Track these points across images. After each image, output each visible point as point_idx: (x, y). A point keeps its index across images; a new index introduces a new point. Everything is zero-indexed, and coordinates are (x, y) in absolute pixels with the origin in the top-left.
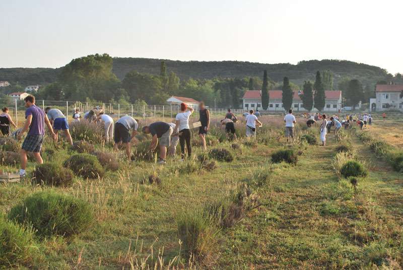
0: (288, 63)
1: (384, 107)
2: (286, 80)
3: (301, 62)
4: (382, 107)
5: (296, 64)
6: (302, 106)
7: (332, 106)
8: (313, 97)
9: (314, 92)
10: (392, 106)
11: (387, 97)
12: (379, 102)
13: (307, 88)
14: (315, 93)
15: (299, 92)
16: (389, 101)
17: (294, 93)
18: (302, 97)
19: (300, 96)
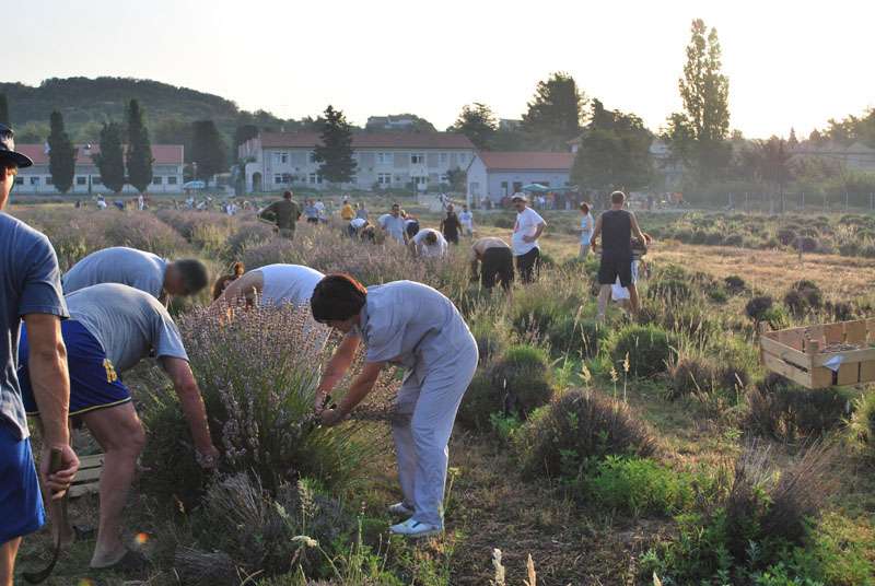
0: (18, 84)
1: (278, 180)
2: (56, 120)
3: (48, 81)
4: (274, 180)
5: (37, 85)
7: (165, 180)
8: (125, 161)
9: (126, 147)
10: (297, 178)
11: (284, 159)
12: (268, 169)
14: (129, 151)
15: (87, 148)
16: (289, 168)
17: (77, 150)
18: (99, 161)
19: (93, 157)
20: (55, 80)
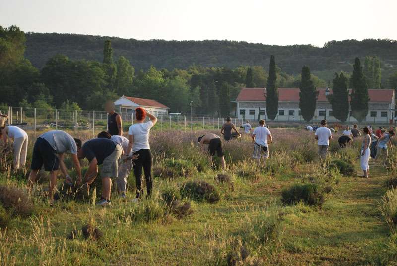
0: (309, 45)
2: (305, 72)
3: (329, 43)
6: (331, 114)
7: (379, 114)
8: (350, 99)
9: (350, 91)
13: (339, 84)
14: (353, 94)
15: (327, 91)
17: (318, 92)
18: (332, 100)
19: (328, 97)
20: (334, 42)
